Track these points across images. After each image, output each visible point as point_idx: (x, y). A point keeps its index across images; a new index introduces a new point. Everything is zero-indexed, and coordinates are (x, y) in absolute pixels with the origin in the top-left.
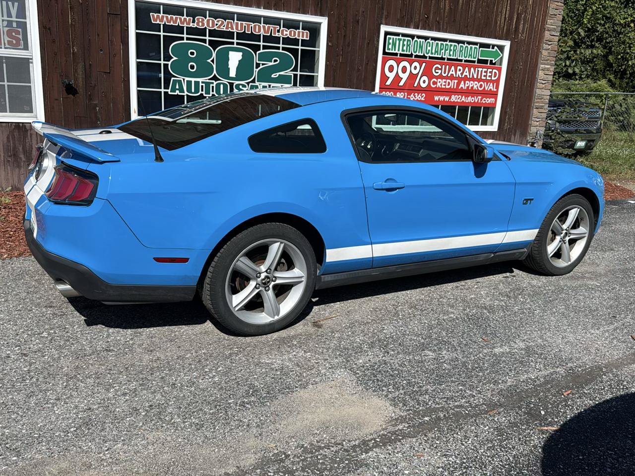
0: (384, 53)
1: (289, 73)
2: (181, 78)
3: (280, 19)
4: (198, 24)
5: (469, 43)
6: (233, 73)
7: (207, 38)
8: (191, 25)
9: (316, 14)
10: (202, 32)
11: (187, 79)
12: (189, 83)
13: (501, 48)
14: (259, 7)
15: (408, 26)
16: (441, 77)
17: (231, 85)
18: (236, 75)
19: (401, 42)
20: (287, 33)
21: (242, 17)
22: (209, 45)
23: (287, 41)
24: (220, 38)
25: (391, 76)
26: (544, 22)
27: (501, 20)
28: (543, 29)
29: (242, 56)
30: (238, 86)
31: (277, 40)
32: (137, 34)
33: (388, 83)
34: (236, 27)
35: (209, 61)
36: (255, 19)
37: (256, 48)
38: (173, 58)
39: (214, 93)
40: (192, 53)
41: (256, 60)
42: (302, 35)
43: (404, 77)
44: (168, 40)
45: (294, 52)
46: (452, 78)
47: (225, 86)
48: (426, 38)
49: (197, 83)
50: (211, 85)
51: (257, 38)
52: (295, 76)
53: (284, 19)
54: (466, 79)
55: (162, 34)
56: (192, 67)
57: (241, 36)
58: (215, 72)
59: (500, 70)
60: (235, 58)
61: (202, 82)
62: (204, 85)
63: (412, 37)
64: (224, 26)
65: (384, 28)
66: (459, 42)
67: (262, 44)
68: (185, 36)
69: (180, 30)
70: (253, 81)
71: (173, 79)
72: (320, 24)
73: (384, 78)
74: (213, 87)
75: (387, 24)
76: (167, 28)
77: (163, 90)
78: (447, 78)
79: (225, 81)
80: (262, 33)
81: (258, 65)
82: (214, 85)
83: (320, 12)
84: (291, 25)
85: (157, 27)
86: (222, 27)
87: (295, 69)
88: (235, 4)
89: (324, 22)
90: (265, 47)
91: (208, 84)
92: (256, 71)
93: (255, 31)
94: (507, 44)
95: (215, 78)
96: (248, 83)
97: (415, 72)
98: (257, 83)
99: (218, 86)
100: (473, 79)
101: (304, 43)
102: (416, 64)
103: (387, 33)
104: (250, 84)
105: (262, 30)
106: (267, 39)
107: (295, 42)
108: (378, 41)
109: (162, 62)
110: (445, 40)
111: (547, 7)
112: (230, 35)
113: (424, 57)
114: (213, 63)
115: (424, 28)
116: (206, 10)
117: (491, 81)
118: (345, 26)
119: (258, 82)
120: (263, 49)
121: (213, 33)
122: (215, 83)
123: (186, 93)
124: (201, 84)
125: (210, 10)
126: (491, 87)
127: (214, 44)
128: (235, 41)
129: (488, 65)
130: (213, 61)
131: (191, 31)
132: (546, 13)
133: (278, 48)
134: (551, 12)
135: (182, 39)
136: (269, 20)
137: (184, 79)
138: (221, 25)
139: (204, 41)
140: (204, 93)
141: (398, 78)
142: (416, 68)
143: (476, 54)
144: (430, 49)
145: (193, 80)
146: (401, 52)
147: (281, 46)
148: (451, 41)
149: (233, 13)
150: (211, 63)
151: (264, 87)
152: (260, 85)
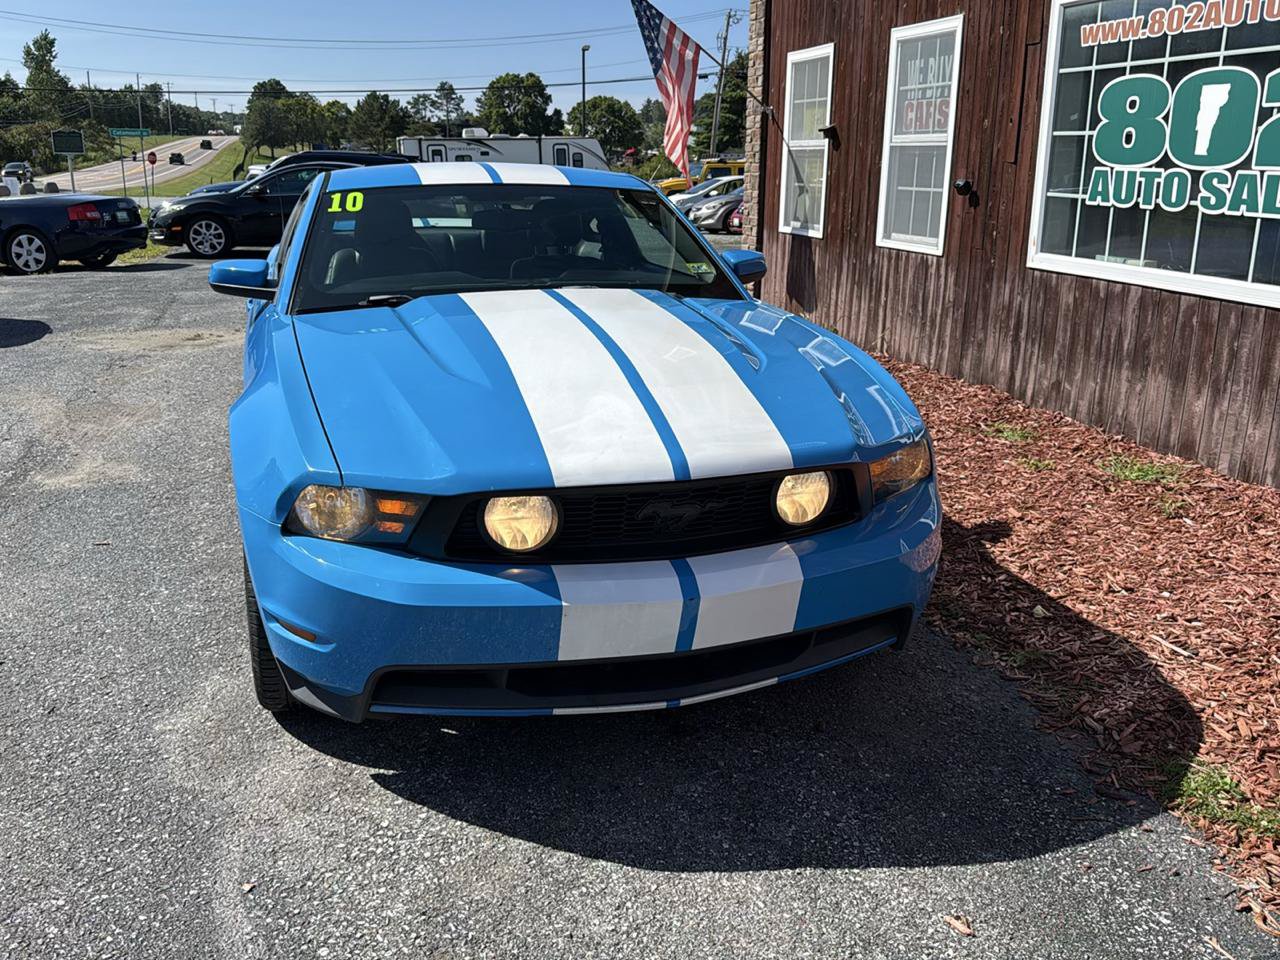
2: (1108, 166)
6: (1202, 147)
7: (1167, 60)
8: (1141, 34)
10: (1160, 46)
11: (1117, 168)
12: (1119, 177)
17: (1197, 176)
24: (1186, 55)
30: (1209, 180)
32: (1060, 78)
34: (1228, 13)
35: (1159, 118)
37: (1266, 65)
38: (1102, 121)
39: (1160, 201)
40: (1132, 105)
41: (1261, 99)
47: (1182, 179)
49: (1132, 176)
50: (1157, 180)
51: (1270, 35)
55: (1095, 69)
57: (1237, 37)
58: (1167, 146)
60: (1213, 102)
61: (1142, 174)
62: (1143, 180)
64: (1201, 20)
68: (1129, 63)
70: (1246, 164)
71: (1095, 169)
74: (1159, 184)
77: (1080, 196)
81: (1265, 115)
82: (1162, 180)
86: (1196, 23)
91: (1150, 179)
92: (1257, 133)
93: (1270, 13)
95: (1165, 163)
96: (1232, 171)
98: (1255, 170)
99: (1169, 180)
104: (1239, 172)
109: (1087, 133)
112: (1214, 40)
114: (1167, 123)
119: (1256, 165)
121: (1178, 44)
122: (1164, 175)
123: (1112, 201)
124: (1138, 179)
128: (1222, 53)
130: (1166, 118)
131: (1139, 49)
135: (1123, 71)
137: (1112, 169)
138: (1195, 18)
139: (1160, 69)
140: (1141, 200)
145: (1126, 169)
150: (1163, 122)
151: (1272, 181)
152: (1263, 174)
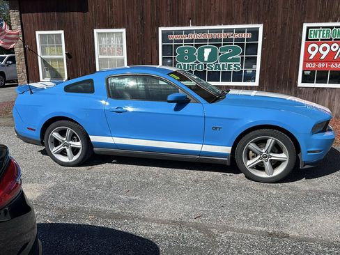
0: (307, 39)
3: (233, 29)
4: (189, 37)
6: (206, 59)
7: (194, 43)
9: (255, 23)
10: (192, 41)
14: (221, 25)
17: (205, 65)
18: (208, 60)
19: (322, 32)
20: (237, 36)
21: (212, 31)
22: (195, 47)
23: (237, 39)
29: (211, 50)
30: (208, 65)
31: (232, 40)
32: (163, 45)
33: (311, 58)
34: (208, 36)
36: (219, 31)
38: (178, 54)
39: (196, 69)
40: (186, 51)
41: (219, 51)
42: (247, 35)
43: (325, 54)
44: (176, 46)
45: (242, 45)
47: (202, 65)
49: (188, 65)
52: (242, 58)
53: (236, 29)
55: (173, 44)
56: (186, 58)
58: (197, 59)
62: (192, 65)
64: (202, 37)
65: (306, 25)
67: (222, 43)
69: (181, 41)
70: (217, 62)
71: (177, 64)
72: (258, 28)
73: (307, 55)
74: (196, 66)
75: (308, 22)
76: (176, 41)
79: (202, 63)
81: (220, 54)
83: (259, 20)
84: (239, 31)
85: (171, 41)
87: (242, 54)
88: (208, 25)
89: (260, 27)
90: (224, 44)
93: (219, 37)
95: (197, 62)
96: (214, 63)
97: (334, 50)
99: (199, 65)
101: (248, 39)
102: (335, 45)
103: (309, 28)
104: (216, 64)
105: (222, 36)
106: (225, 40)
107: (243, 39)
108: (302, 33)
112: (206, 41)
116: (193, 30)
118: (276, 27)
119: (220, 62)
120: (223, 46)
121: (196, 41)
122: (197, 64)
123: (183, 70)
124: (190, 65)
125: (195, 30)
127: (197, 46)
131: (186, 41)
133: (232, 44)
136: (226, 31)
138: (200, 36)
139: (192, 45)
140: (191, 69)
141: (319, 54)
142: (336, 47)
145: (186, 64)
146: (321, 38)
147: (234, 43)
149: (207, 30)
150: (195, 55)
151: (223, 65)
152: (221, 64)
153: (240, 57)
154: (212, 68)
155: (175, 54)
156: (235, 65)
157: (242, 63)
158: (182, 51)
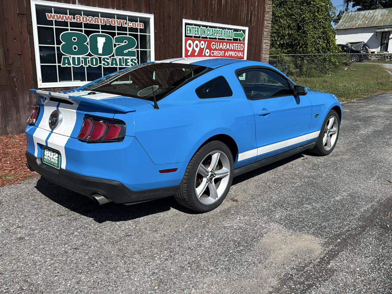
0: (186, 36)
1: (133, 49)
2: (68, 56)
3: (126, 16)
4: (77, 20)
5: (229, 29)
6: (100, 51)
7: (83, 29)
8: (73, 21)
9: (147, 13)
10: (80, 25)
11: (72, 56)
12: (74, 58)
13: (244, 31)
14: (113, 8)
15: (197, 19)
16: (215, 49)
17: (100, 58)
18: (102, 52)
19: (194, 29)
20: (131, 25)
21: (104, 15)
22: (85, 33)
23: (131, 29)
24: (91, 29)
25: (190, 49)
26: (264, 16)
27: (243, 16)
28: (263, 20)
29: (105, 40)
30: (104, 59)
31: (125, 29)
32: (38, 27)
33: (189, 54)
34: (101, 21)
35: (85, 44)
36: (111, 16)
37: (113, 35)
38: (62, 43)
39: (90, 64)
40: (75, 39)
41: (114, 42)
42: (140, 26)
43: (197, 50)
44: (59, 31)
45: (136, 36)
46: (221, 50)
47: (96, 59)
48: (206, 26)
49: (79, 58)
50: (88, 59)
51: (113, 28)
52: (138, 51)
53: (129, 16)
54: (228, 50)
55: (54, 27)
56: (75, 48)
57: (104, 27)
58: (89, 51)
59: (244, 44)
60: (101, 41)
61: (82, 58)
62: (83, 59)
63: (199, 26)
64: (93, 21)
65: (185, 21)
66: (223, 28)
67: (116, 31)
68: (69, 28)
69: (65, 24)
70: (113, 56)
71: (63, 56)
72: (149, 19)
73: (187, 51)
75: (186, 18)
76: (58, 23)
77: (57, 64)
78: (218, 50)
79: (96, 56)
80: (116, 25)
81: (115, 45)
82: (90, 59)
83: (149, 11)
84: (133, 19)
85: (51, 23)
86: (92, 22)
87: (137, 47)
88: (99, 7)
89: (151, 17)
90: (119, 34)
91: (85, 59)
92: (114, 49)
93: (112, 24)
94: (247, 29)
95: (90, 55)
96: (110, 57)
97: (202, 47)
98: (115, 57)
99: (92, 59)
100: (231, 50)
101: (141, 30)
102: (202, 42)
103: (186, 24)
105: (116, 23)
106: (120, 28)
107: (136, 30)
108: (182, 29)
109: (56, 46)
110: (216, 27)
111: (264, 8)
112: (97, 26)
113: (206, 38)
114: (88, 45)
115: (205, 21)
116: (81, 10)
117: (240, 51)
118: (164, 20)
119: (116, 56)
120: (118, 35)
121: (87, 26)
122: (90, 58)
123: (72, 65)
124: (81, 59)
125: (84, 11)
126: (240, 54)
127: (88, 33)
128: (100, 30)
129: (238, 41)
130: (88, 44)
131: (73, 24)
132: (264, 11)
133: (126, 34)
134: (267, 10)
135: (67, 30)
136: (120, 17)
137: (70, 56)
138: (91, 20)
139: (81, 31)
140: (83, 64)
141: (194, 51)
142: (203, 44)
143: (231, 35)
144: (209, 33)
145: (76, 56)
146: (194, 35)
147: (128, 32)
148: (220, 28)
149: (98, 12)
150: (87, 45)
151: (120, 59)
152: (118, 58)
153: (135, 50)
154: (108, 64)
155: (59, 43)
156: (132, 60)
157: (138, 58)
158: (68, 38)
